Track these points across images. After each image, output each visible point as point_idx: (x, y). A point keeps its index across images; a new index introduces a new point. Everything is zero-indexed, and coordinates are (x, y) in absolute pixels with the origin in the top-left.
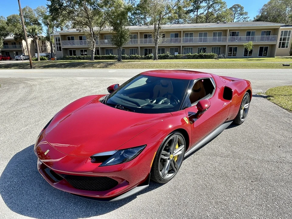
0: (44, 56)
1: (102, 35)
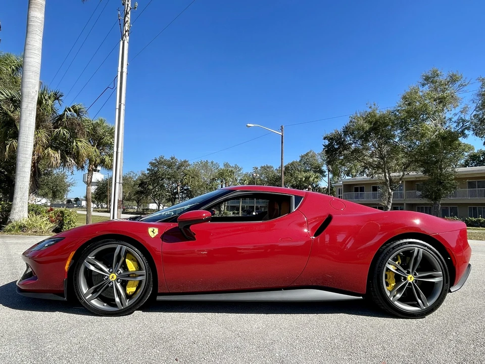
1: (411, 184)
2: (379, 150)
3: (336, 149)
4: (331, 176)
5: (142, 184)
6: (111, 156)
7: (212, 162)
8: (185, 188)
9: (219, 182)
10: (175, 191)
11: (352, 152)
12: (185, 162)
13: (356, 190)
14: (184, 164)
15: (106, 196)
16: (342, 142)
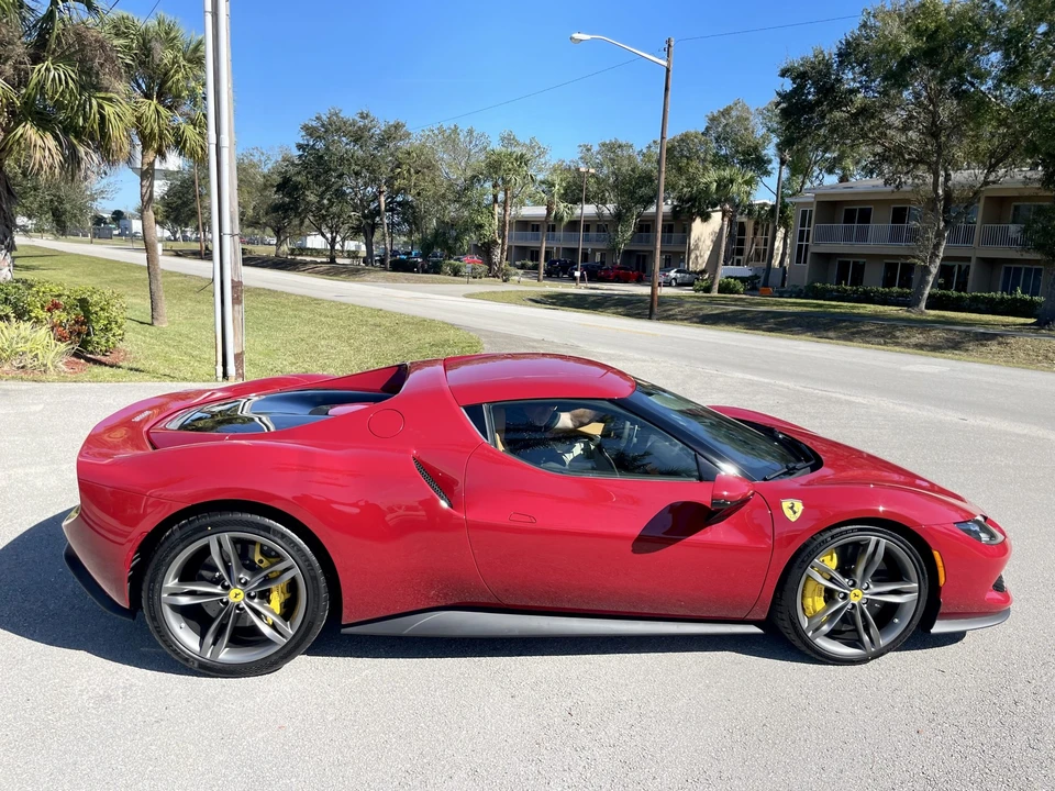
0: (736, 278)
1: (1002, 205)
2: (930, 111)
3: (811, 107)
4: (786, 172)
5: (285, 185)
6: (199, 124)
7: (470, 132)
8: (399, 199)
9: (488, 185)
10: (372, 207)
11: (855, 116)
12: (397, 127)
13: (849, 217)
14: (393, 133)
15: (194, 214)
16: (833, 85)
